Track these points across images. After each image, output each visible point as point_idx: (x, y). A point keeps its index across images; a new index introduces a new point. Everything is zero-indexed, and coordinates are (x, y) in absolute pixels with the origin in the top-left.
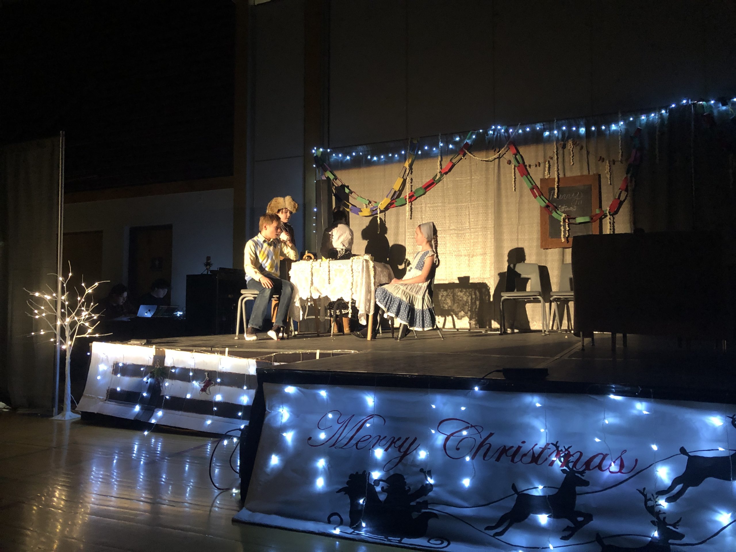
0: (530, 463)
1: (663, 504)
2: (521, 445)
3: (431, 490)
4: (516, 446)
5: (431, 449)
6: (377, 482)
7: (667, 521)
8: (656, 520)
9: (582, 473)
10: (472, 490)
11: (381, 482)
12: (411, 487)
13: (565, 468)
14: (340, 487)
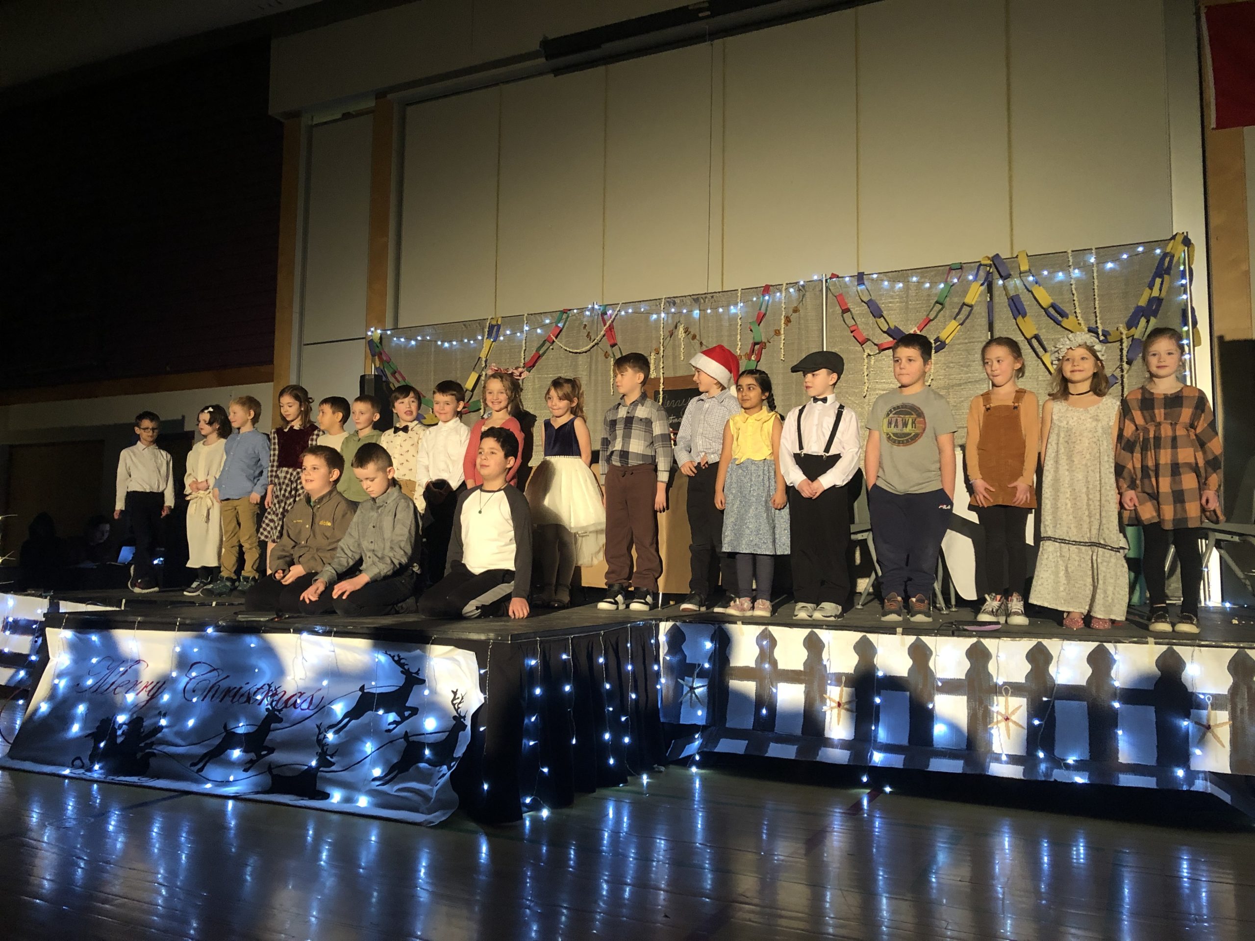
0: (245, 702)
1: (330, 736)
2: (243, 685)
3: (160, 731)
4: (238, 687)
5: (174, 692)
6: (121, 726)
7: (328, 752)
8: (320, 751)
9: (281, 710)
10: (194, 728)
11: (124, 726)
12: (146, 730)
13: (269, 707)
14: (89, 732)
